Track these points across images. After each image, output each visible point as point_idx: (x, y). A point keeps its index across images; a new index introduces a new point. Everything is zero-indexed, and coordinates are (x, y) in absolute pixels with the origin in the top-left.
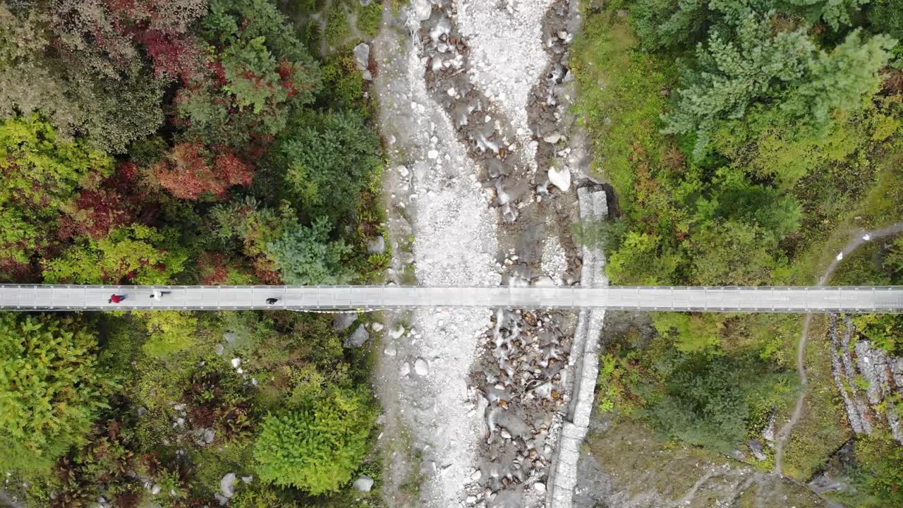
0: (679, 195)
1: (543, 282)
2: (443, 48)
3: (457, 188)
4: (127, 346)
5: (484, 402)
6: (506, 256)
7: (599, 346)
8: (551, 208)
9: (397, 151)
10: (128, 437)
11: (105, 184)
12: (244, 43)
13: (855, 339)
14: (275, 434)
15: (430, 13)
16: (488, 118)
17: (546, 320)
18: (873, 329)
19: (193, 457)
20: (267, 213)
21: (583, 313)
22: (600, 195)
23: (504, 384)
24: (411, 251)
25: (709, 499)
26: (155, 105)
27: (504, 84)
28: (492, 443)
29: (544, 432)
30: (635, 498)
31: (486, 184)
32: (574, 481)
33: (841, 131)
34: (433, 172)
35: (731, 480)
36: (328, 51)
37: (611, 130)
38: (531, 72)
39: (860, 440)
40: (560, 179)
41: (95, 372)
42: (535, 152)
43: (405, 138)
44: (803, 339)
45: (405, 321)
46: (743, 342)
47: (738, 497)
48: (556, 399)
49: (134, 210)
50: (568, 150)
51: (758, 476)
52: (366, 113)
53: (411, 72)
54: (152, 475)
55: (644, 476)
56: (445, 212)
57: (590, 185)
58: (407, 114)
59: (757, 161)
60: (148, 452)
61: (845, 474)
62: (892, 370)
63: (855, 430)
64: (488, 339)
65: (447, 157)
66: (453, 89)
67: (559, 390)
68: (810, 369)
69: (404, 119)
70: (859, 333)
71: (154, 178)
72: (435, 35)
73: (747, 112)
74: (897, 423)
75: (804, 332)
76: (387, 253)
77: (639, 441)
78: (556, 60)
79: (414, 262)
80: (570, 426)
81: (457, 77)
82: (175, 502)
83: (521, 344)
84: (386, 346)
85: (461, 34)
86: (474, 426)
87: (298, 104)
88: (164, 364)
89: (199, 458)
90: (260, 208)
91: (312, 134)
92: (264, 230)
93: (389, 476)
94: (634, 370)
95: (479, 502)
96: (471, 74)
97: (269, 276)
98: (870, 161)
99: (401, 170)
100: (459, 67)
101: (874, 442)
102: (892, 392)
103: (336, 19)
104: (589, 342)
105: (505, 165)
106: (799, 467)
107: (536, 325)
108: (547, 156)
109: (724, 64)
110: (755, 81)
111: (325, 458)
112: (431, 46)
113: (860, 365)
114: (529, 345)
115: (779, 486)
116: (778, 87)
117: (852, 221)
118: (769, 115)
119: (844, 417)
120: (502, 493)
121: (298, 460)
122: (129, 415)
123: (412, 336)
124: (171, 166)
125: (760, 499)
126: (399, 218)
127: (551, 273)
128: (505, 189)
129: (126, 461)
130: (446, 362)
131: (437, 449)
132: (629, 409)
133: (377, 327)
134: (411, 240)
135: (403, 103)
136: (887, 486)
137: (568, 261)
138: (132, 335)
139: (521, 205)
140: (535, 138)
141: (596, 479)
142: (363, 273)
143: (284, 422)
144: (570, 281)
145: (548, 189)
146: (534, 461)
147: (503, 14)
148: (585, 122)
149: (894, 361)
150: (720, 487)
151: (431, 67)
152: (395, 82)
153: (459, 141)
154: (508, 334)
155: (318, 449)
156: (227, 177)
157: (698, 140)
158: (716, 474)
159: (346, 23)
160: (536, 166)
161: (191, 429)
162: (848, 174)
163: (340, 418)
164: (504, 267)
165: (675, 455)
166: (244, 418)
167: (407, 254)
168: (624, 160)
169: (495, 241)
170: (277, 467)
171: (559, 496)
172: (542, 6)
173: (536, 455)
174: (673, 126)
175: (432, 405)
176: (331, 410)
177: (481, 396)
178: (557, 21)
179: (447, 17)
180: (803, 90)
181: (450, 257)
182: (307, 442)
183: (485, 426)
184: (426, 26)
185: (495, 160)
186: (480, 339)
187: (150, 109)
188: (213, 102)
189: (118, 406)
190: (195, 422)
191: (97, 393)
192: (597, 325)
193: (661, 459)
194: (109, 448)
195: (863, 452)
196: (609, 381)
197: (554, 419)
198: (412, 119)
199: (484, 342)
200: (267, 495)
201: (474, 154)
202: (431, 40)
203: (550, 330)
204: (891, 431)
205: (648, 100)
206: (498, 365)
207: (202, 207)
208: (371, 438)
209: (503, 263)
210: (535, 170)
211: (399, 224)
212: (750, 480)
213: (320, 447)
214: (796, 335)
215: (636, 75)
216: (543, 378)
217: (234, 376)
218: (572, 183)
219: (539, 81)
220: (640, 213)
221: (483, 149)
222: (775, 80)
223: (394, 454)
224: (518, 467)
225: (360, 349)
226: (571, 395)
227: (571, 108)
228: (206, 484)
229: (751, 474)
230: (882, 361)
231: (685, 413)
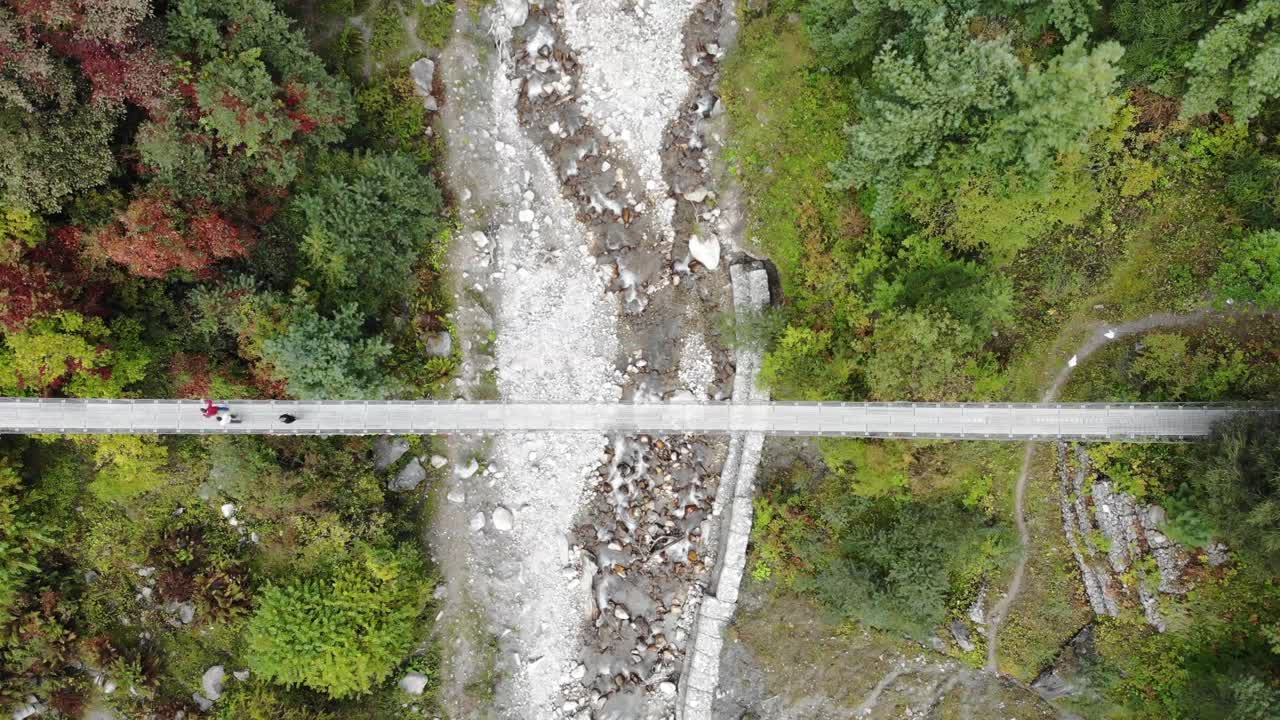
0: (855, 276)
1: (681, 397)
2: (544, 66)
3: (561, 264)
4: (69, 485)
5: (591, 568)
6: (630, 360)
7: (753, 488)
8: (693, 293)
9: (473, 211)
10: (69, 613)
11: (29, 255)
12: (232, 57)
13: (1091, 479)
14: (275, 611)
15: (525, 16)
16: (606, 166)
17: (684, 451)
18: (1116, 464)
19: (164, 642)
20: (268, 297)
21: (734, 441)
22: (759, 276)
23: (621, 543)
24: (492, 354)
25: (898, 706)
26: (100, 144)
27: (628, 117)
28: (603, 626)
29: (676, 610)
30: (797, 704)
31: (603, 259)
32: (714, 680)
33: (1070, 183)
34: (526, 241)
35: (928, 679)
36: (374, 68)
37: (772, 183)
38: (666, 102)
39: (1102, 623)
40: (706, 252)
41: (15, 520)
42: (672, 213)
43: (485, 193)
44: (1022, 480)
45: (481, 453)
46: (941, 482)
47: (936, 704)
48: (695, 563)
49: (71, 292)
50: (717, 212)
51: (964, 674)
52: (428, 157)
53: (496, 99)
54: (103, 666)
55: (810, 673)
56: (542, 299)
57: (746, 262)
58: (490, 158)
59: (957, 226)
60: (98, 634)
61: (1079, 673)
62: (1143, 524)
63: (1096, 610)
64: (601, 479)
65: (548, 220)
66: (556, 124)
67: (700, 551)
68: (1031, 522)
69: (484, 164)
70: (1098, 470)
71: (98, 248)
72: (533, 47)
73: (938, 156)
74: (1151, 601)
75: (1024, 468)
76: (455, 358)
77: (803, 623)
78: (703, 84)
79: (496, 369)
80: (710, 601)
81: (564, 107)
82: (135, 704)
83: (647, 485)
84: (450, 488)
85: (569, 46)
86: (576, 602)
87: (319, 143)
88: (123, 512)
89: (172, 644)
90: (260, 290)
91: (336, 185)
92: (263, 321)
93: (450, 672)
94: (797, 522)
95: (580, 710)
96: (582, 104)
97: (274, 387)
98: (1118, 225)
99: (476, 239)
100: (565, 92)
101: (1122, 627)
102: (1142, 556)
103: (387, 25)
104: (740, 482)
105: (631, 233)
106: (1020, 662)
107: (669, 459)
108: (687, 220)
109: (902, 87)
110: (947, 113)
111: (347, 645)
112: (527, 63)
113: (1099, 517)
114: (659, 487)
115: (993, 688)
116: (976, 119)
117: (1090, 311)
118: (966, 161)
119: (1080, 591)
120: (614, 698)
121: (307, 647)
122: (72, 582)
123: (491, 475)
124: (122, 230)
125: (967, 707)
126: (473, 306)
127: (692, 386)
128: (629, 267)
129: (66, 645)
130: (539, 511)
131: (523, 635)
132: (792, 578)
133: (438, 462)
134: (490, 337)
135: (482, 142)
136: (1140, 691)
137: (716, 369)
138: (76, 469)
139: (651, 289)
140: (672, 194)
141: (745, 677)
142: (418, 385)
143: (289, 595)
144: (717, 397)
145: (690, 266)
146: (662, 652)
147: (630, 19)
148: (739, 172)
149: (1145, 510)
150: (912, 689)
151: (526, 93)
152: (472, 112)
153: (565, 198)
154: (629, 471)
155: (336, 632)
156: (208, 247)
157: (879, 197)
158: (907, 670)
159: (401, 30)
160: (673, 234)
161: (161, 603)
162: (1088, 244)
163: (372, 591)
164: (626, 376)
165: (851, 642)
166: (236, 589)
167: (484, 357)
168: (789, 226)
169: (614, 340)
170: (277, 658)
171: (693, 701)
172: (684, 7)
173: (664, 643)
174: (844, 178)
175: (516, 572)
176: (359, 579)
177: (587, 560)
178: (706, 29)
179: (551, 23)
180: (1006, 124)
181: (549, 362)
182: (321, 622)
183: (591, 602)
184: (521, 36)
185: (615, 225)
186: (589, 478)
187: (94, 150)
188: (185, 141)
189: (54, 569)
190: (165, 592)
191: (19, 550)
192: (752, 459)
193: (832, 647)
194: (41, 627)
195: (1105, 641)
196: (764, 538)
197: (691, 591)
198: (496, 166)
199: (594, 483)
200: (264, 696)
201: (585, 217)
202: (526, 55)
203: (689, 465)
204: (1143, 612)
205: (825, 142)
206: (615, 515)
207: (178, 290)
208: (425, 618)
209: (624, 371)
210: (671, 240)
211: (473, 315)
212: (954, 680)
213: (340, 630)
214: (1012, 472)
215: (809, 105)
216: (677, 534)
217: (225, 530)
218: (722, 257)
219: (678, 114)
220: (810, 301)
221: (599, 209)
222: (973, 111)
223: (459, 641)
224: (637, 659)
225: (412, 493)
226: (716, 557)
227: (721, 153)
228: (182, 682)
229: (955, 672)
230: (1128, 511)
231: (859, 584)
